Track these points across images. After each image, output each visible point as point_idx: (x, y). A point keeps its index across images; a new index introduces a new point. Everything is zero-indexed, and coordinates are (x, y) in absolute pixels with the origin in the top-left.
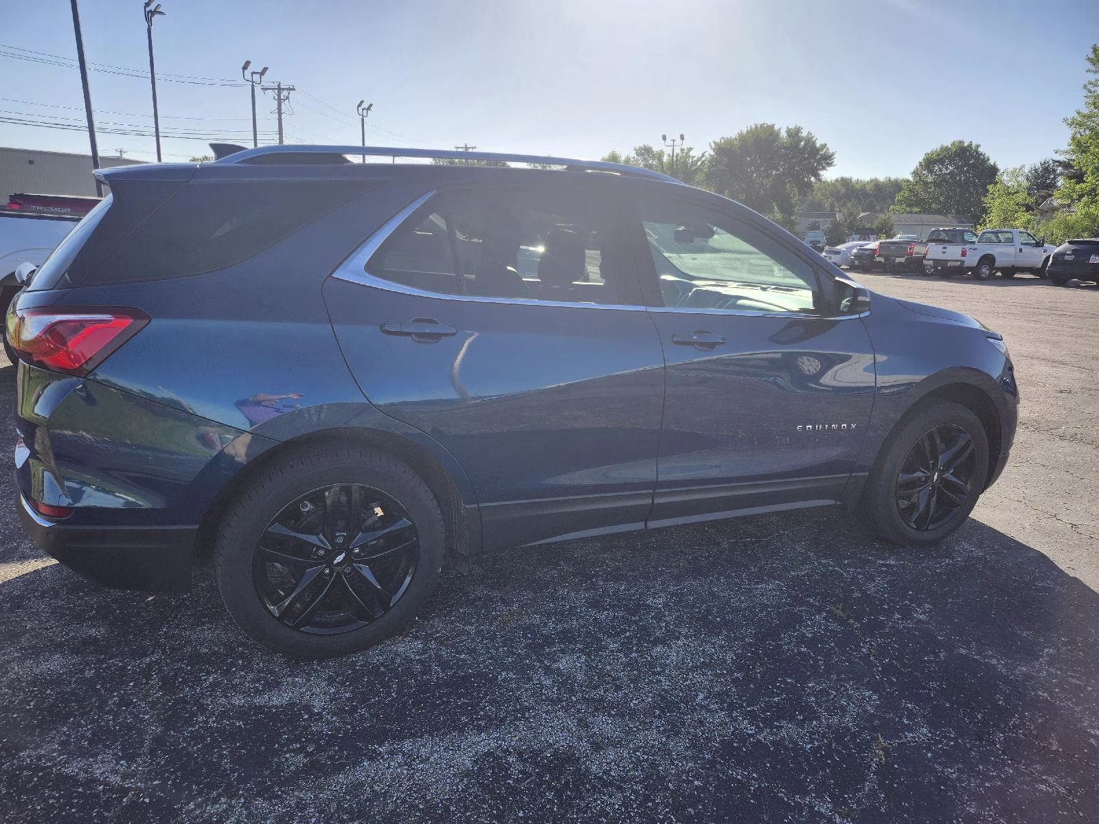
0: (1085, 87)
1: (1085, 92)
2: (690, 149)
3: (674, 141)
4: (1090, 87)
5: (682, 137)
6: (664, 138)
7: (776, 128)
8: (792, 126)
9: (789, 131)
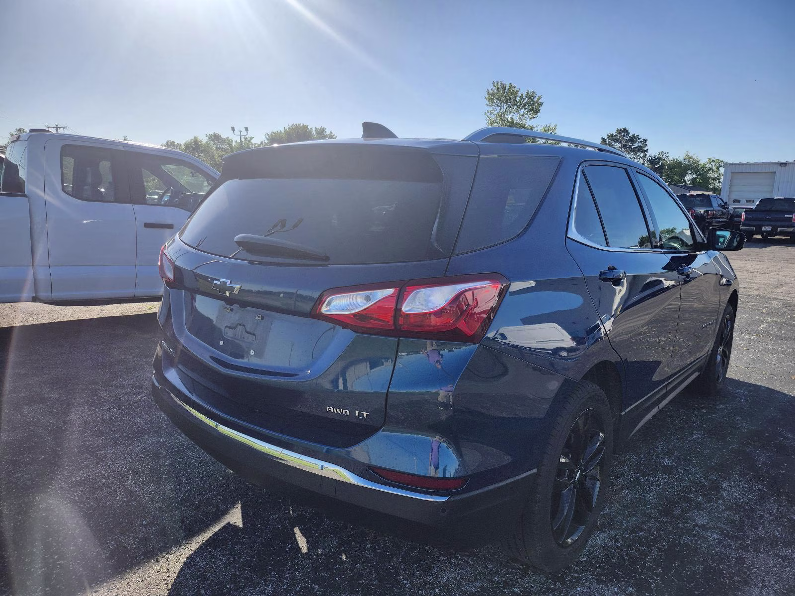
0: (485, 114)
1: (485, 117)
2: (252, 138)
3: (240, 131)
4: (488, 114)
5: (247, 129)
6: (233, 129)
7: (309, 127)
8: (319, 127)
9: (316, 130)
